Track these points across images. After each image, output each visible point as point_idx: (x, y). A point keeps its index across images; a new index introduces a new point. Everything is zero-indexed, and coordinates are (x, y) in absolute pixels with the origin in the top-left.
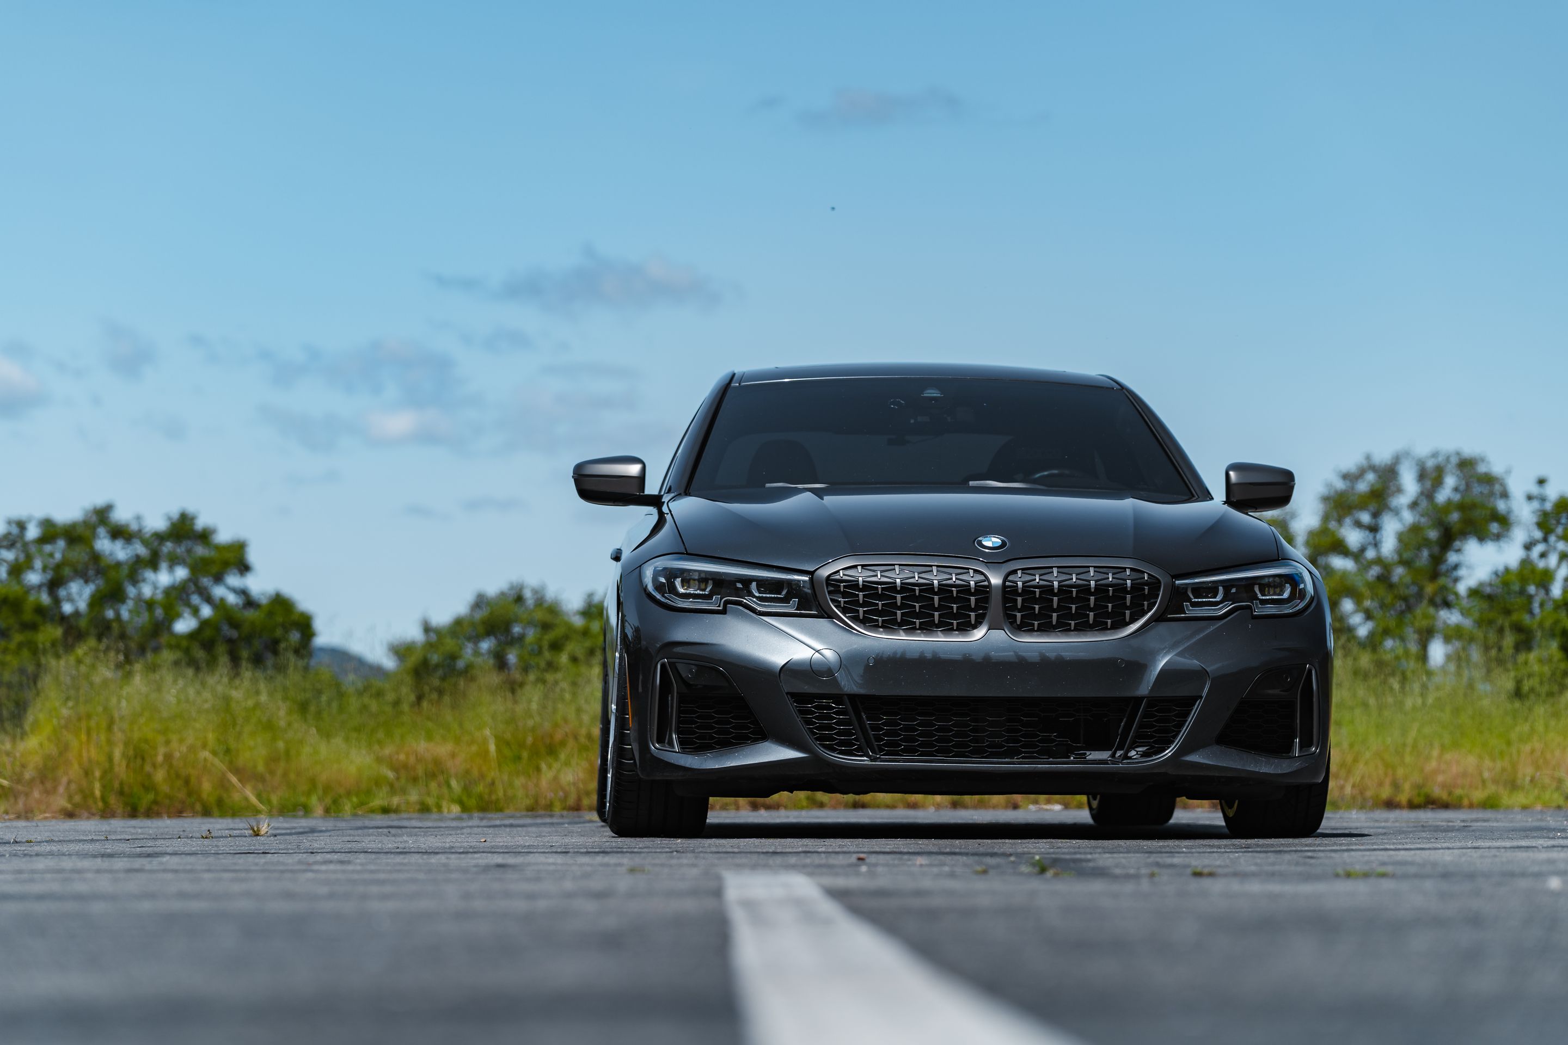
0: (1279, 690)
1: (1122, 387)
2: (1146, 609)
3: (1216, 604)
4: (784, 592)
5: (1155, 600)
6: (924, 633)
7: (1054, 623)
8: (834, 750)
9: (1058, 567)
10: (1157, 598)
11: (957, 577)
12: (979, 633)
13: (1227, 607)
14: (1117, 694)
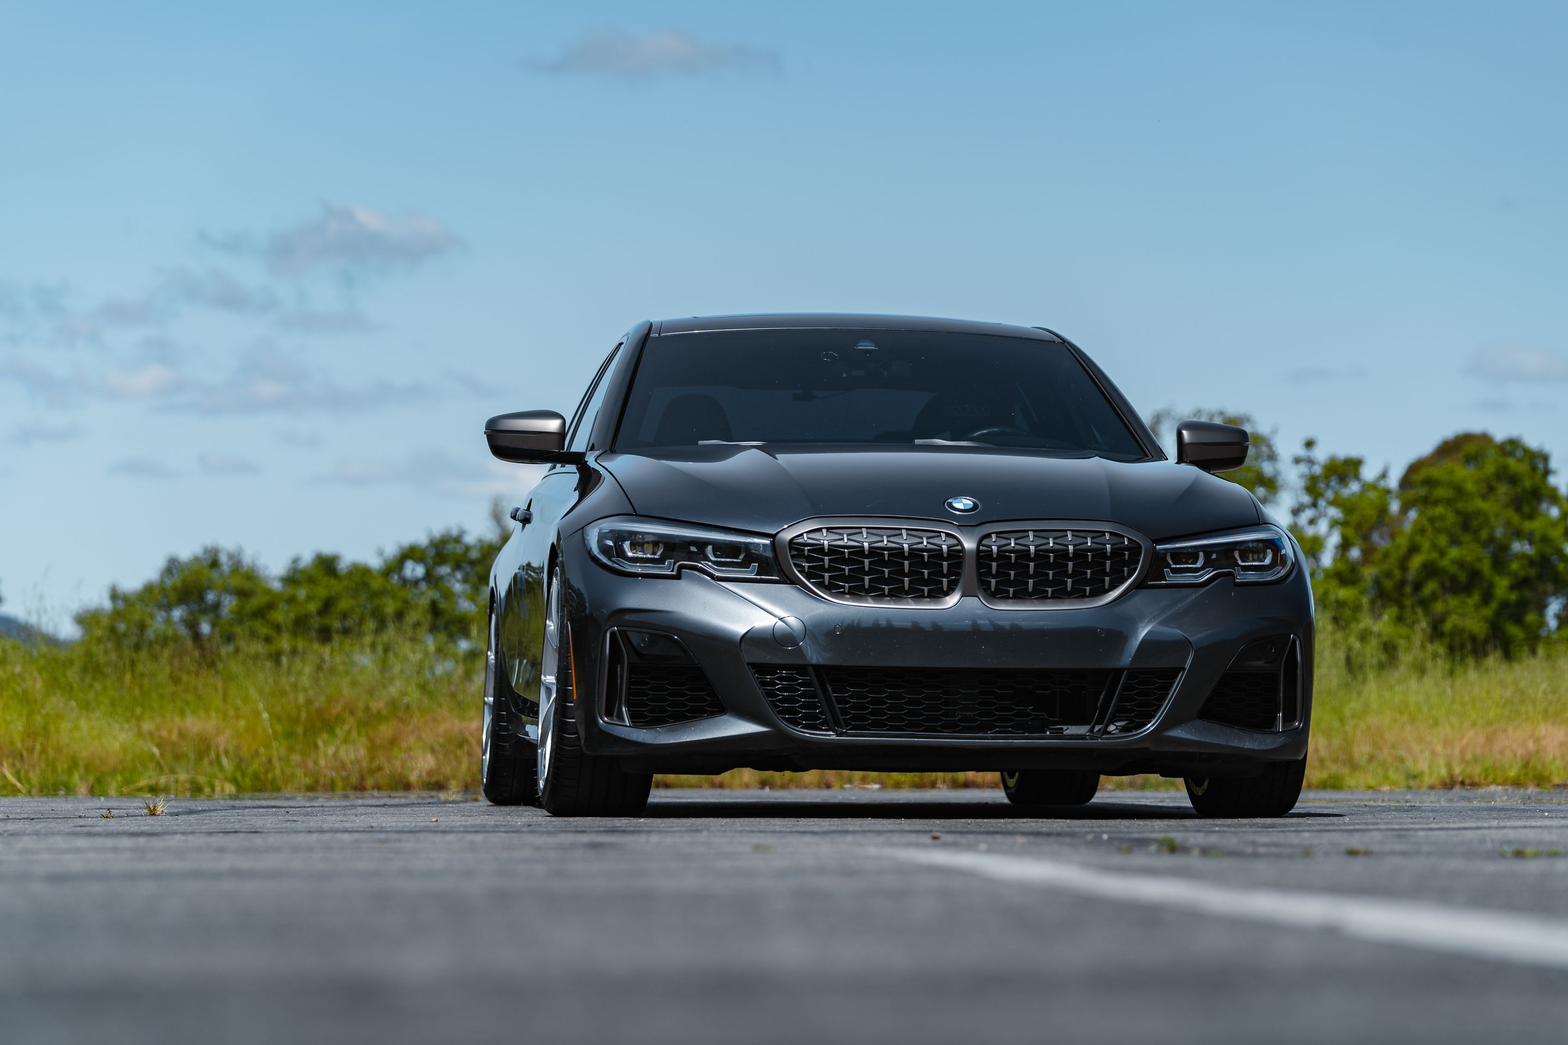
0: (1264, 662)
1: (1064, 341)
2: (1126, 575)
3: (1197, 570)
4: (742, 557)
5: (1135, 566)
6: (893, 600)
7: (1030, 590)
8: (797, 724)
9: (1034, 531)
10: (1138, 563)
11: (928, 540)
12: (952, 600)
13: (1209, 574)
14: (1097, 666)
